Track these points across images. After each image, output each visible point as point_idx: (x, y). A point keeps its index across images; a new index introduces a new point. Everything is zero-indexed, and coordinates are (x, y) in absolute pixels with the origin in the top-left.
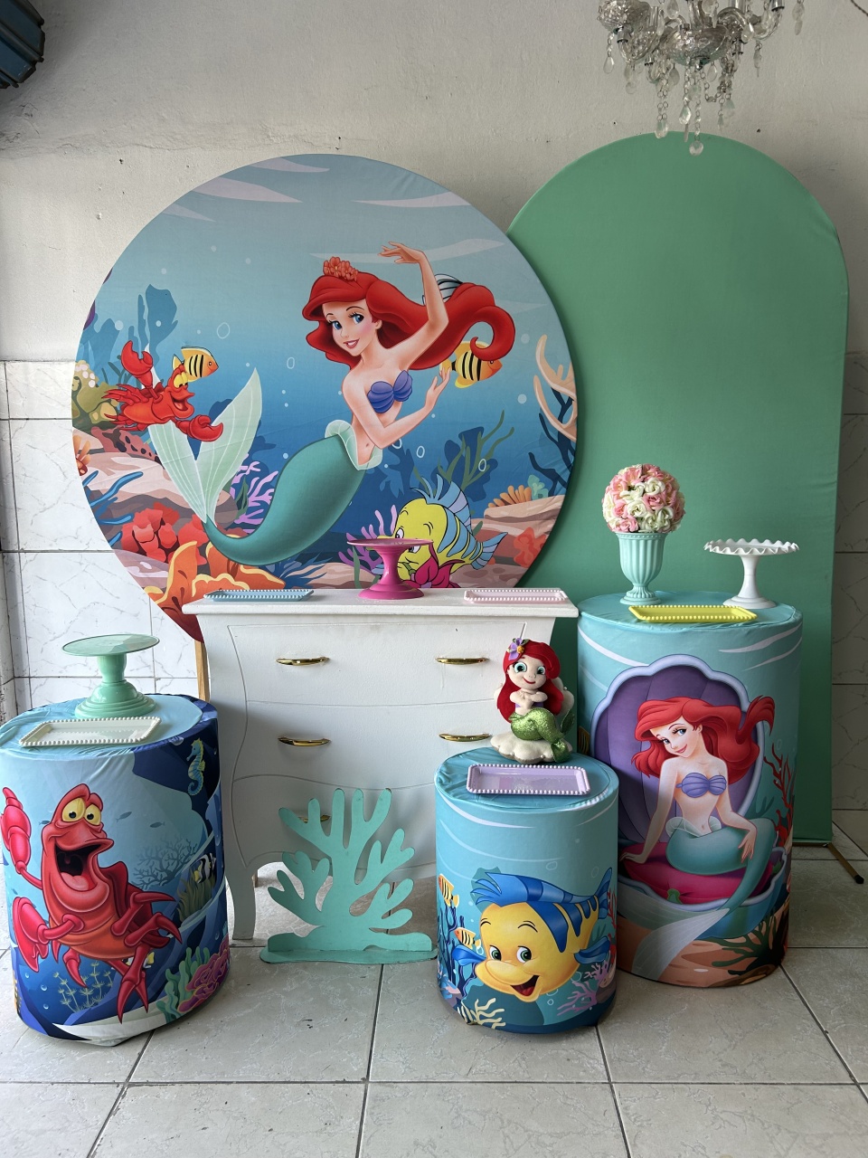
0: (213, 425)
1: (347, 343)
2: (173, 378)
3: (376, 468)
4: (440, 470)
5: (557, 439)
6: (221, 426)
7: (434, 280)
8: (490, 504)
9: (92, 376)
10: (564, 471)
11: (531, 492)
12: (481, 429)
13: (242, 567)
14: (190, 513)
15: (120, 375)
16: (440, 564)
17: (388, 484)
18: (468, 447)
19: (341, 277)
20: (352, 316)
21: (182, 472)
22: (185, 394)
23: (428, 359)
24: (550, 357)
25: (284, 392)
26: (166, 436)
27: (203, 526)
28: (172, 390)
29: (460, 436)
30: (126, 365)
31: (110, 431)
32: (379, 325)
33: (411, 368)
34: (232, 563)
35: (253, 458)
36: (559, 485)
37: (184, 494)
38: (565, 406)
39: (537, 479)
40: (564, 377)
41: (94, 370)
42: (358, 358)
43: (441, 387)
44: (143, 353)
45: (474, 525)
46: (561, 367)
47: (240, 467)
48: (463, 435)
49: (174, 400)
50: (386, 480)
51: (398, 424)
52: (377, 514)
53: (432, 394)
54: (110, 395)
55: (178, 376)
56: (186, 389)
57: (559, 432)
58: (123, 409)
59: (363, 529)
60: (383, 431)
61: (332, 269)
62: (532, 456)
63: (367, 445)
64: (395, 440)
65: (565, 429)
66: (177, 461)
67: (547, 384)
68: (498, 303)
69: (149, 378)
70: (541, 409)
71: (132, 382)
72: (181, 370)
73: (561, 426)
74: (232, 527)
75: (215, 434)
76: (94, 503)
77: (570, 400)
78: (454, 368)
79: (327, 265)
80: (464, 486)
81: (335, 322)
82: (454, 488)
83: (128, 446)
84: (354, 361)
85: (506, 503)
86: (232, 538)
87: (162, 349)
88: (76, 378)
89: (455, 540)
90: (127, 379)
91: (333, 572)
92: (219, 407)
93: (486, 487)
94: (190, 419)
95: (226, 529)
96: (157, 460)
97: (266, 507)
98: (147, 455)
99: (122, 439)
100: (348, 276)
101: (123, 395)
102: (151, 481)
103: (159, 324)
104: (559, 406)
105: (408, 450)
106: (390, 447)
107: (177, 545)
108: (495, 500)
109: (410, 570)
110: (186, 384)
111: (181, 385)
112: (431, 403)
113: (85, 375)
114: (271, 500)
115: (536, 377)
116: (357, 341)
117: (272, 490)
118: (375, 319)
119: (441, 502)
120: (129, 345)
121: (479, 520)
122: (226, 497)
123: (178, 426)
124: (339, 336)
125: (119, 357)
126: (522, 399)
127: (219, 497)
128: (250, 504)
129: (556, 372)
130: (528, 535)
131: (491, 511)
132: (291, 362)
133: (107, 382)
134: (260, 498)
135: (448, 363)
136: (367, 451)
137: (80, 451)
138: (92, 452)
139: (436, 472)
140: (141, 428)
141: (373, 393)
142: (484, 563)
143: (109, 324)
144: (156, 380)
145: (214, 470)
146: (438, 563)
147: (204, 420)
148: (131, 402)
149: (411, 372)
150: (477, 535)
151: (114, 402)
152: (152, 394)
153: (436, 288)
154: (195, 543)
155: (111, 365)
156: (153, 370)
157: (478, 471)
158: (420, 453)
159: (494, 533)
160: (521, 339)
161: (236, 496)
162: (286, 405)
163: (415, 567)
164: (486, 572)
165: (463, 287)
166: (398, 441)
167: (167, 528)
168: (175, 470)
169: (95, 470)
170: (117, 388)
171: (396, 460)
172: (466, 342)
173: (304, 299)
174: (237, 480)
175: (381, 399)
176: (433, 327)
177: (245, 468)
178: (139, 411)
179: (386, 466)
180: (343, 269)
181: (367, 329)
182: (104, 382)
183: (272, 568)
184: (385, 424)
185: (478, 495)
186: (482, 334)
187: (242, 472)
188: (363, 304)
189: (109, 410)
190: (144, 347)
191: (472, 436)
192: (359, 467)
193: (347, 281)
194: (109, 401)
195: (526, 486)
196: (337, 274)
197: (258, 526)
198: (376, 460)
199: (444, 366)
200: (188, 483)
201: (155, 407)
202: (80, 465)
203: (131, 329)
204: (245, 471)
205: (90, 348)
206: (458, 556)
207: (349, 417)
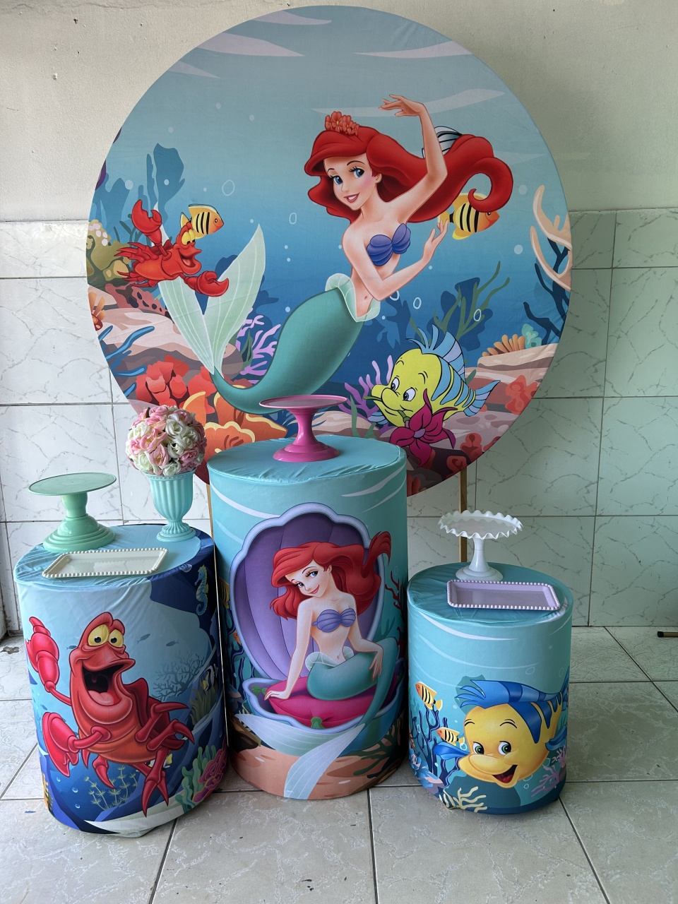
0: (219, 280)
1: (347, 198)
2: (181, 235)
3: (374, 320)
4: (436, 321)
5: (551, 289)
6: (227, 281)
7: (433, 132)
8: (484, 353)
9: (105, 235)
10: (559, 320)
11: (524, 340)
12: (477, 280)
13: (247, 416)
14: (198, 365)
15: (131, 233)
16: (433, 412)
17: (385, 335)
18: (464, 298)
19: (342, 132)
20: (353, 171)
21: (191, 327)
22: (193, 251)
23: (426, 212)
24: (547, 207)
25: (286, 247)
26: (175, 292)
27: (211, 377)
28: (180, 248)
29: (457, 287)
30: (137, 224)
31: (123, 288)
32: (379, 179)
33: (409, 221)
34: (238, 412)
35: (257, 312)
36: (552, 334)
37: (193, 347)
38: (561, 255)
39: (531, 328)
40: (560, 228)
41: (107, 229)
42: (359, 212)
43: (438, 239)
44: (153, 211)
45: (468, 374)
46: (558, 217)
47: (245, 321)
48: (460, 286)
49: (183, 257)
50: (384, 331)
51: (396, 276)
52: (374, 364)
53: (429, 246)
54: (122, 253)
55: (186, 234)
56: (193, 246)
57: (554, 282)
58: (134, 266)
59: (361, 378)
60: (381, 284)
61: (333, 124)
62: (526, 306)
63: (366, 297)
64: (393, 292)
65: (560, 279)
66: (186, 316)
67: (544, 235)
68: (497, 154)
69: (159, 236)
70: (537, 260)
71: (143, 240)
72: (188, 227)
73: (556, 276)
74: (238, 378)
75: (221, 289)
76: (109, 357)
77: (566, 250)
78: (451, 220)
79: (329, 120)
80: (458, 337)
81: (336, 177)
82: (449, 338)
83: (139, 302)
84: (353, 215)
85: (500, 352)
86: (238, 389)
87: (171, 207)
88: (90, 237)
89: (449, 388)
90: (137, 237)
91: (331, 420)
92: (225, 263)
93: (481, 336)
94: (197, 275)
95: (233, 380)
96: (167, 315)
97: (269, 359)
98: (157, 310)
99: (134, 295)
100: (349, 130)
101: (134, 253)
102: (162, 335)
103: (166, 182)
104: (555, 257)
105: (405, 302)
106: (388, 299)
107: (187, 396)
108: (489, 349)
109: (404, 417)
110: (194, 241)
111: (189, 242)
112: (428, 255)
113: (98, 234)
114: (274, 352)
115: (532, 228)
116: (357, 195)
117: (275, 343)
118: (375, 174)
119: (436, 351)
120: (139, 204)
121: (472, 369)
122: (232, 349)
123: (187, 282)
124: (339, 190)
125: (129, 216)
126: (518, 250)
127: (225, 349)
128: (255, 356)
129: (553, 223)
130: (520, 383)
131: (484, 360)
132: (293, 216)
133: (119, 240)
134: (264, 351)
135: (446, 214)
136: (365, 303)
137: (95, 308)
138: (106, 308)
139: (432, 322)
140: (152, 285)
141: (372, 246)
142: (476, 410)
143: (120, 183)
144: (165, 238)
145: (220, 324)
146: (431, 411)
147: (209, 276)
148: (142, 259)
149: (410, 225)
150: (472, 384)
151: (125, 259)
152: (162, 251)
153: (435, 140)
154: (204, 393)
155: (122, 224)
156: (162, 228)
157: (473, 321)
158: (417, 305)
159: (488, 381)
160: (519, 190)
161: (241, 348)
162: (289, 260)
163: (410, 414)
164: (477, 419)
165: (462, 139)
166: (395, 293)
167: (177, 379)
168: (185, 324)
169: (110, 325)
170: (128, 246)
171: (393, 311)
172: (464, 194)
173: (306, 154)
174: (242, 334)
175: (380, 253)
176: (432, 180)
177: (249, 321)
178: (150, 268)
179: (384, 318)
180: (344, 124)
181: (367, 183)
182: (116, 240)
183: (275, 417)
184: (383, 277)
185: (472, 345)
186: (480, 185)
187: (246, 325)
188: (363, 159)
189: (121, 267)
190: (153, 205)
191: (467, 287)
192: (357, 319)
193: (348, 135)
194: (121, 259)
195: (520, 334)
196: (338, 129)
197: (263, 376)
198: (374, 312)
199: (442, 219)
200: (196, 337)
201: (166, 264)
202: (96, 320)
203: (141, 188)
204: (250, 325)
205: (102, 207)
206: (451, 404)
207: (349, 270)
